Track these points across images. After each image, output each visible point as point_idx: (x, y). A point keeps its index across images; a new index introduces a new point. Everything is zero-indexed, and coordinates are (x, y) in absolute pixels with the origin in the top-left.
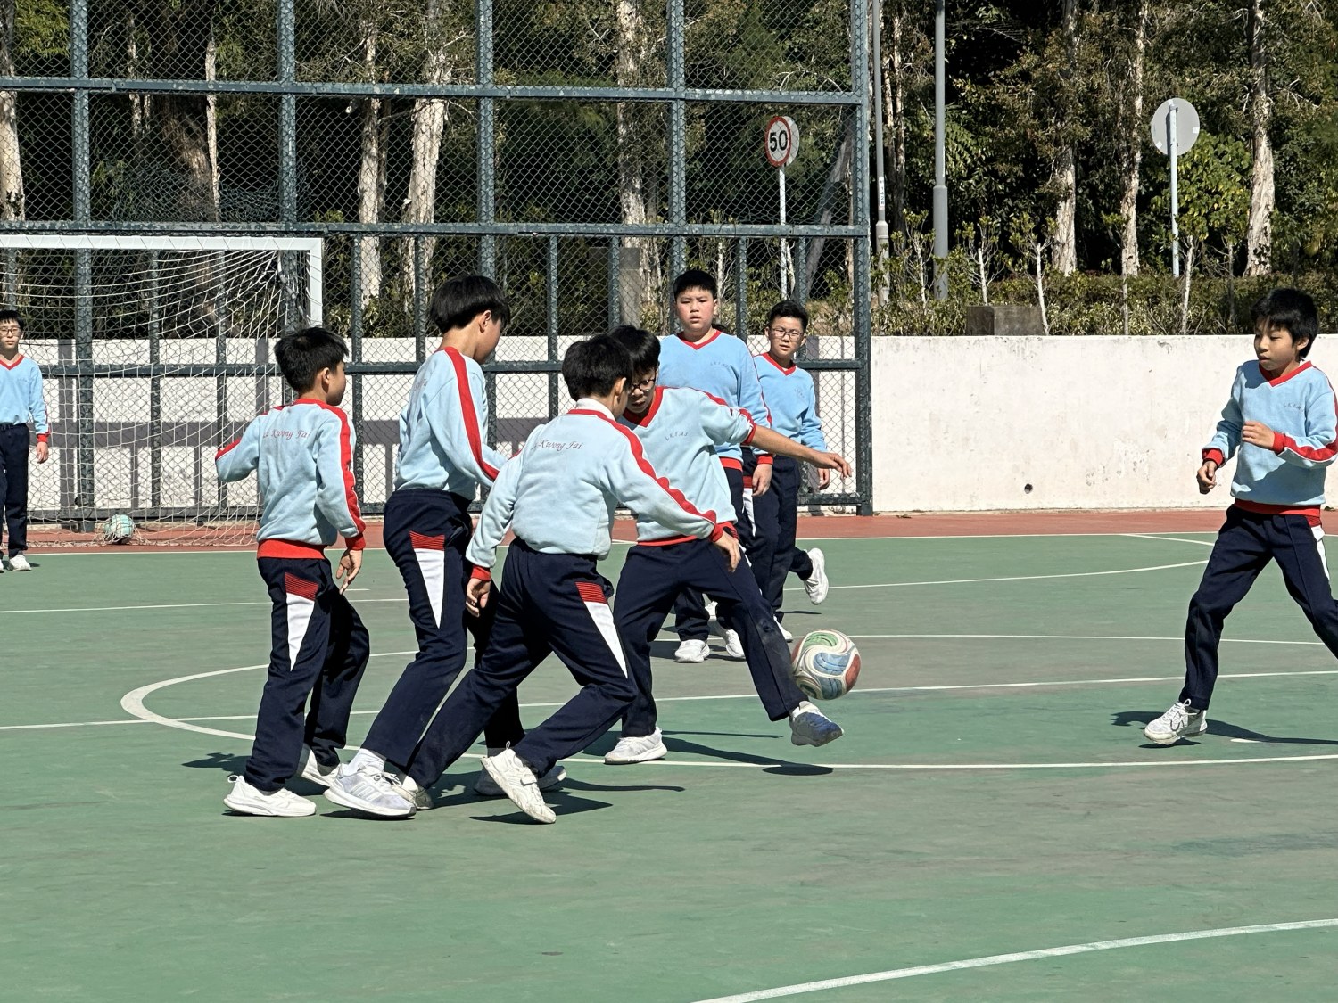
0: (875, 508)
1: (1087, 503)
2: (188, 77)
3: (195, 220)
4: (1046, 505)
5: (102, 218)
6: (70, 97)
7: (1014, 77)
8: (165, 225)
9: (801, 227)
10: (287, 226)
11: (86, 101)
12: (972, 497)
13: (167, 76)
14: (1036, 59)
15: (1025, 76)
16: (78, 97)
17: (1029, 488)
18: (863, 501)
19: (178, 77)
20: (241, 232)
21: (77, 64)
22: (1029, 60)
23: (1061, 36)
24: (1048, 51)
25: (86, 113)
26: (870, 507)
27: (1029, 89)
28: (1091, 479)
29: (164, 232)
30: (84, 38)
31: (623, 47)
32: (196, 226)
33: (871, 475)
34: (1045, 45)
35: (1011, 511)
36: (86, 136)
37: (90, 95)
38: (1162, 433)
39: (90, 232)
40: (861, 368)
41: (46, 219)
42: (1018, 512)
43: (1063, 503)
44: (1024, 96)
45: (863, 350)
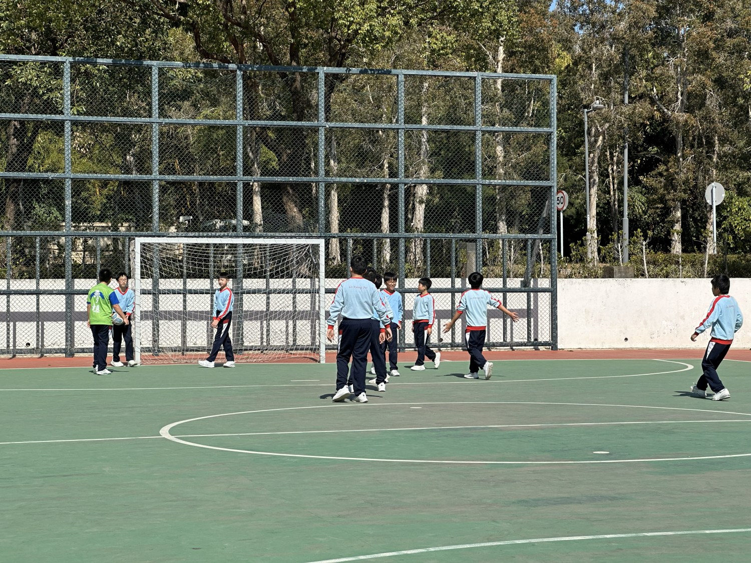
0: (559, 347)
1: (651, 346)
2: (282, 175)
3: (284, 232)
4: (633, 346)
5: (247, 231)
6: (236, 184)
7: (656, 175)
8: (272, 234)
9: (529, 235)
10: (321, 234)
11: (242, 185)
12: (602, 343)
13: (274, 175)
14: (665, 167)
15: (661, 174)
16: (238, 184)
17: (626, 339)
18: (553, 344)
19: (278, 175)
20: (302, 237)
21: (238, 171)
22: (662, 168)
23: (675, 158)
24: (670, 164)
25: (242, 190)
26: (556, 347)
27: (662, 180)
28: (653, 336)
29: (272, 237)
30: (241, 161)
31: (498, 164)
32: (284, 234)
33: (557, 334)
34: (669, 162)
35: (618, 349)
36: (242, 199)
37: (243, 183)
38: (683, 317)
39: (243, 237)
40: (553, 291)
41: (225, 232)
42: (621, 349)
43: (640, 345)
44: (661, 182)
45: (554, 284)
